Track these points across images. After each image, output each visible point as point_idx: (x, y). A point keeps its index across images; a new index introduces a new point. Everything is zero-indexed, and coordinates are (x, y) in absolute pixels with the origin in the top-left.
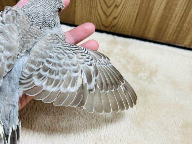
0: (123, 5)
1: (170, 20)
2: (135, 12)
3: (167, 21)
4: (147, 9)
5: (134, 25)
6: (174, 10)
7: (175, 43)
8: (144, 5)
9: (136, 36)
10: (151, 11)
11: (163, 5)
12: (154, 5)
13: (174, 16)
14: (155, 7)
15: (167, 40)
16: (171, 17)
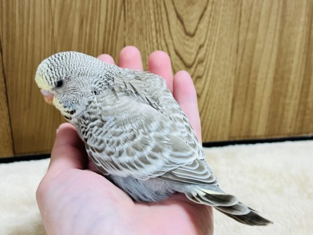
0: (208, 91)
1: (285, 96)
2: (228, 97)
3: (282, 99)
4: (247, 88)
5: (231, 121)
6: (289, 80)
7: (302, 133)
8: (241, 84)
9: (238, 139)
10: (254, 89)
11: (271, 75)
12: (256, 79)
13: (290, 88)
14: (259, 82)
15: (288, 131)
16: (287, 91)
